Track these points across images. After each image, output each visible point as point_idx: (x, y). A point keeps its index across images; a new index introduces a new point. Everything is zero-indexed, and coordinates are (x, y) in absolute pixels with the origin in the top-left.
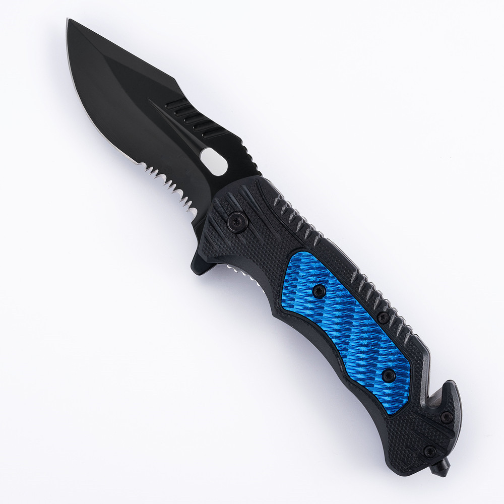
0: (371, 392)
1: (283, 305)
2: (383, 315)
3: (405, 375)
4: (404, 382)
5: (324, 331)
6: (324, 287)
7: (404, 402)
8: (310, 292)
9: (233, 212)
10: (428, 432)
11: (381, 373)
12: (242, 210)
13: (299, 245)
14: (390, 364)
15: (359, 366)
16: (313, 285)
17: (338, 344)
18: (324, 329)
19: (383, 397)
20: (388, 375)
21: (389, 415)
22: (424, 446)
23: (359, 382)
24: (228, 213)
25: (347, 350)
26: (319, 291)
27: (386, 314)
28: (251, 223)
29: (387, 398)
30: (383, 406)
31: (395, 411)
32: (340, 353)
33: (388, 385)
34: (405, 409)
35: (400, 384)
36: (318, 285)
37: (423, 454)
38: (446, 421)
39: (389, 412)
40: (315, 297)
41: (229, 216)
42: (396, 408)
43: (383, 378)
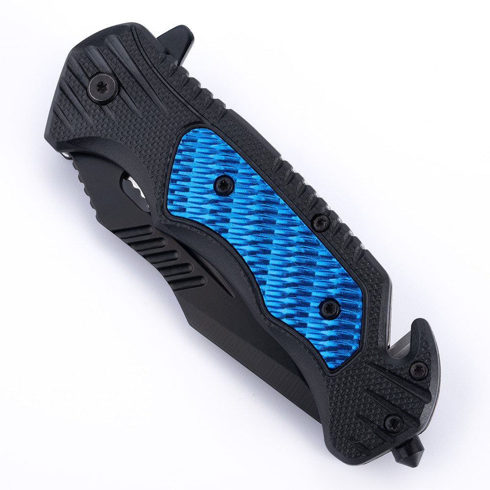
0: (303, 335)
1: (169, 207)
2: (322, 220)
3: (354, 307)
4: (352, 318)
5: (232, 245)
6: (231, 179)
7: (354, 348)
8: (211, 187)
9: (97, 74)
10: (391, 394)
11: (317, 305)
12: (110, 71)
13: (194, 118)
14: (333, 292)
15: (284, 295)
16: (214, 177)
17: (252, 263)
18: (231, 241)
19: (321, 343)
20: (329, 308)
21: (331, 369)
22: (385, 416)
23: (285, 320)
24: (90, 75)
25: (265, 272)
26: (224, 185)
27: (326, 218)
28: (124, 88)
29: (327, 344)
30: (321, 356)
31: (339, 362)
32: (255, 278)
33: (330, 323)
34: (355, 359)
35: (346, 322)
36: (222, 176)
37: (383, 428)
38: (418, 376)
39: (331, 365)
40: (218, 194)
41: (90, 79)
42: (341, 358)
43: (320, 313)
